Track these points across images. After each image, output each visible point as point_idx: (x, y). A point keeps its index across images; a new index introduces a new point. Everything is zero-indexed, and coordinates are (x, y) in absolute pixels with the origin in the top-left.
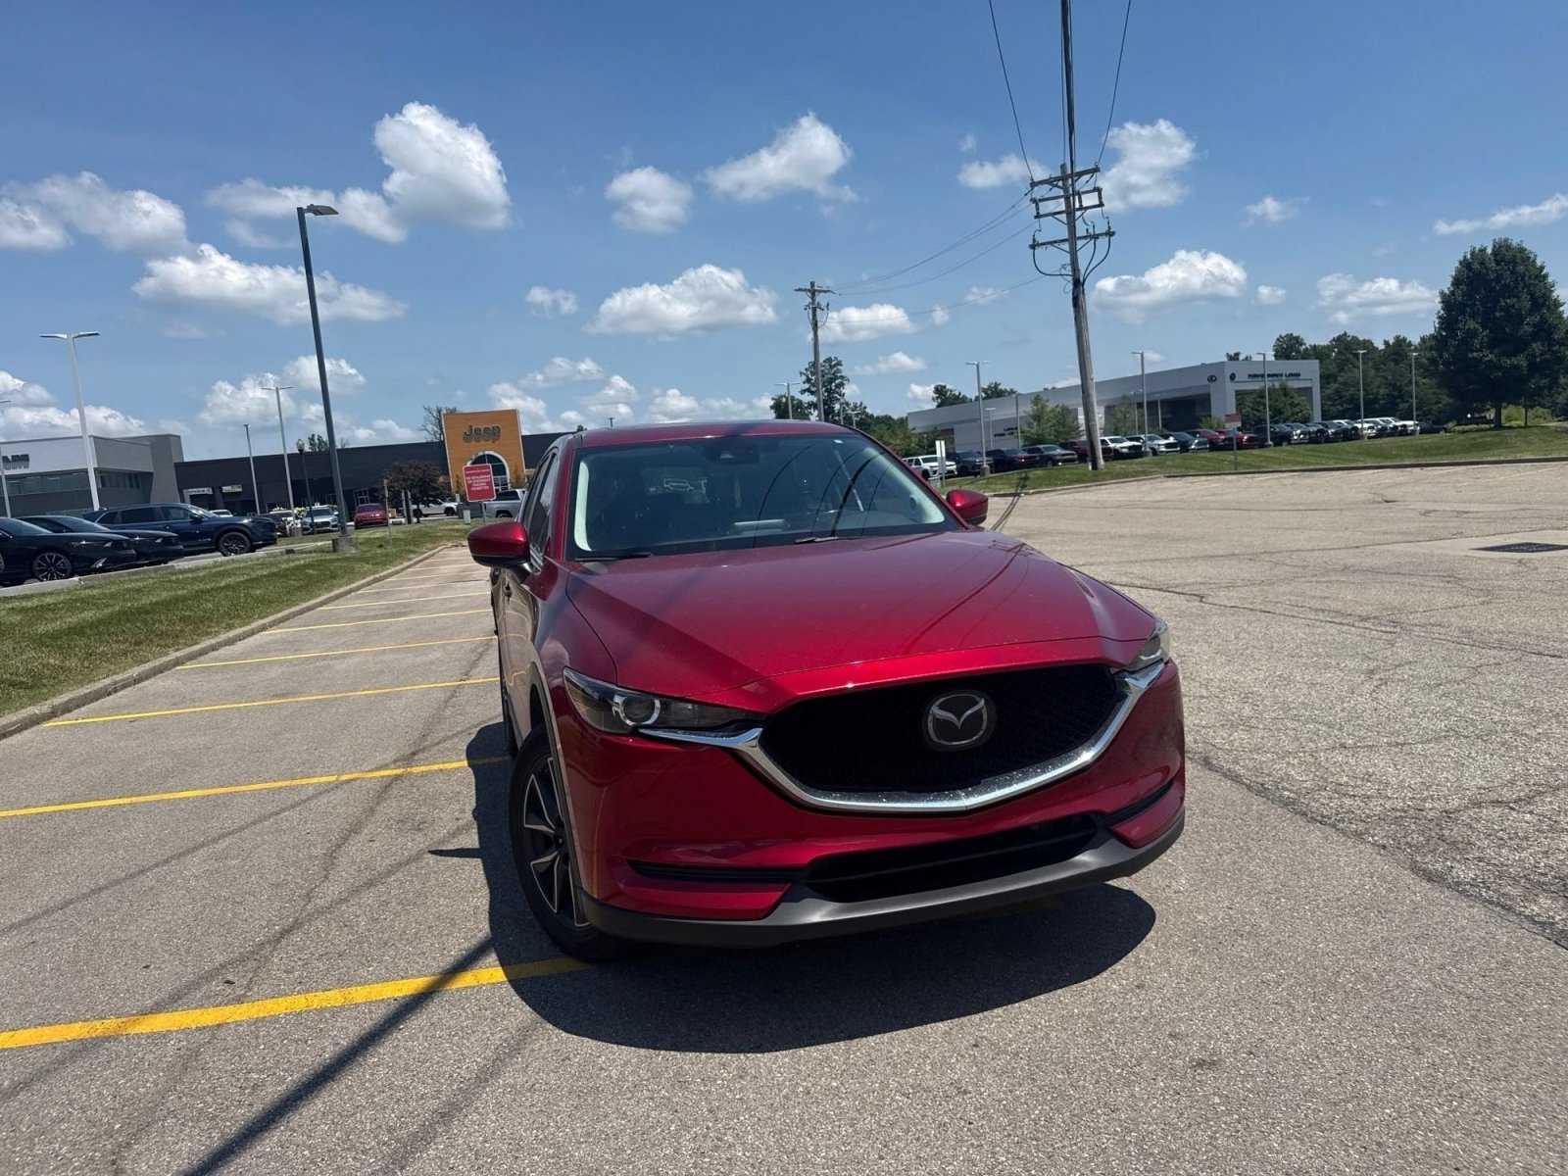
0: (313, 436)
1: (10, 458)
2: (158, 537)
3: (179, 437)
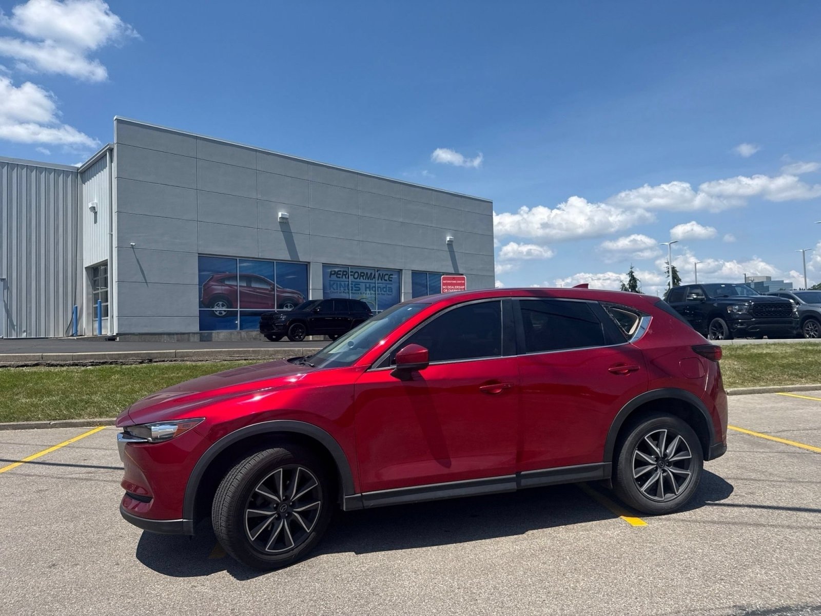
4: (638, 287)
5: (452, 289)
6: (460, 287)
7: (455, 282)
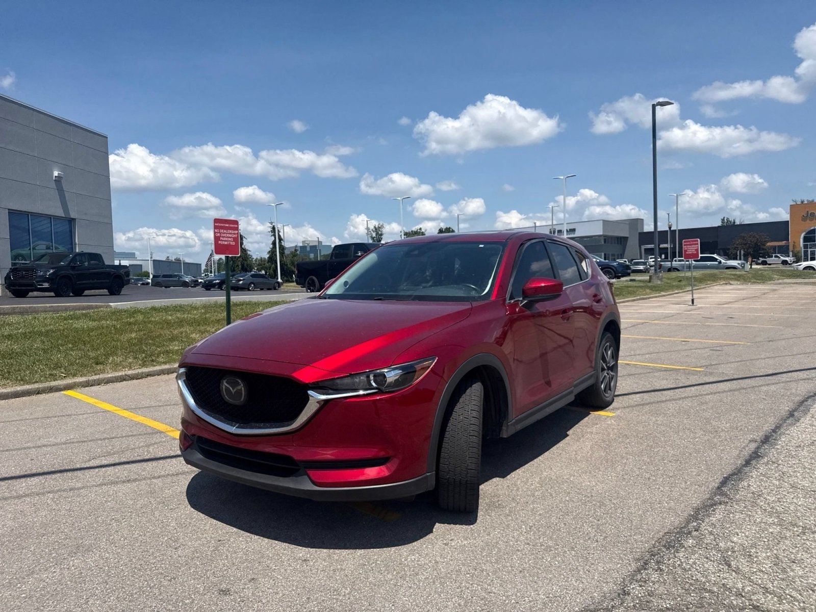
0: (724, 218)
3: (643, 220)
4: (244, 244)
5: (225, 233)
6: (233, 232)
7: (227, 225)
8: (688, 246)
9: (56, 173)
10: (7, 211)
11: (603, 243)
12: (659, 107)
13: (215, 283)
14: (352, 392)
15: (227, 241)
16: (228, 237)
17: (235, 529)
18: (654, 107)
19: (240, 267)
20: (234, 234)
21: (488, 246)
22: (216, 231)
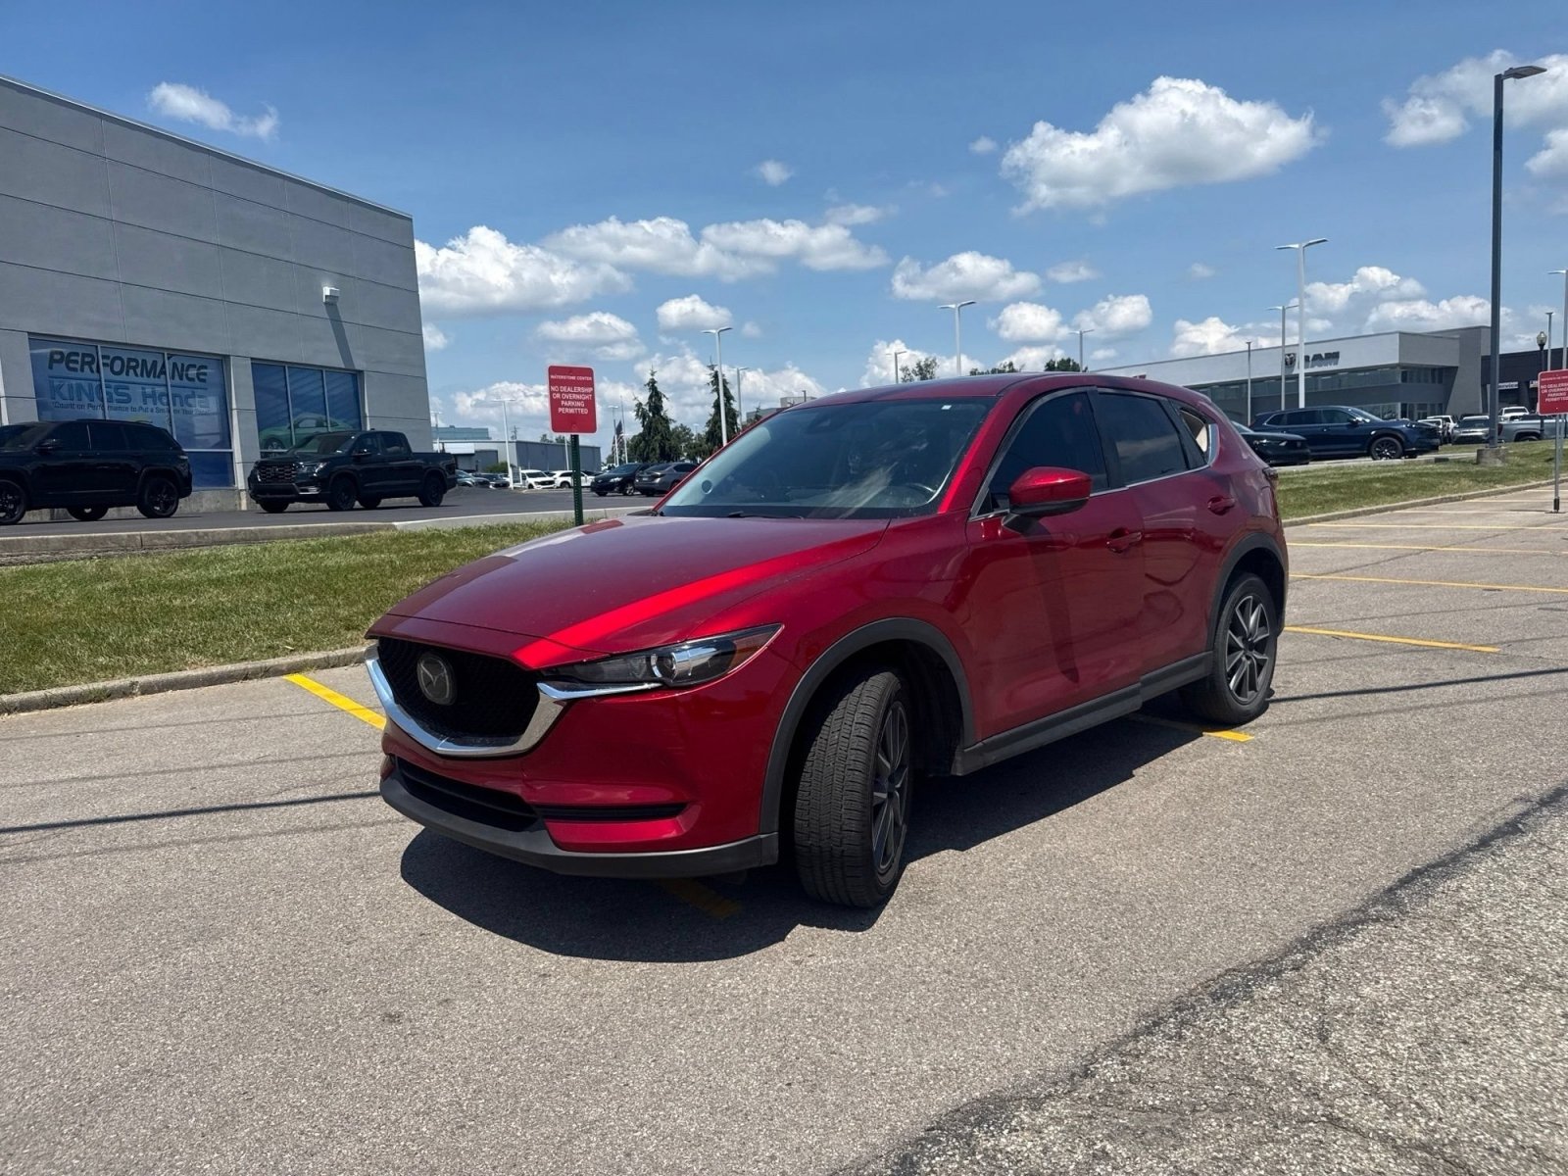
1: (1323, 356)
2: (1282, 440)
4: (665, 409)
5: (569, 392)
6: (584, 390)
7: (573, 378)
8: (1551, 386)
9: (327, 291)
10: (250, 362)
11: (1400, 381)
12: (1512, 79)
13: (614, 483)
14: (613, 687)
15: (574, 407)
16: (574, 400)
17: (455, 917)
18: (1499, 81)
19: (658, 451)
20: (586, 393)
21: (960, 407)
22: (553, 389)
